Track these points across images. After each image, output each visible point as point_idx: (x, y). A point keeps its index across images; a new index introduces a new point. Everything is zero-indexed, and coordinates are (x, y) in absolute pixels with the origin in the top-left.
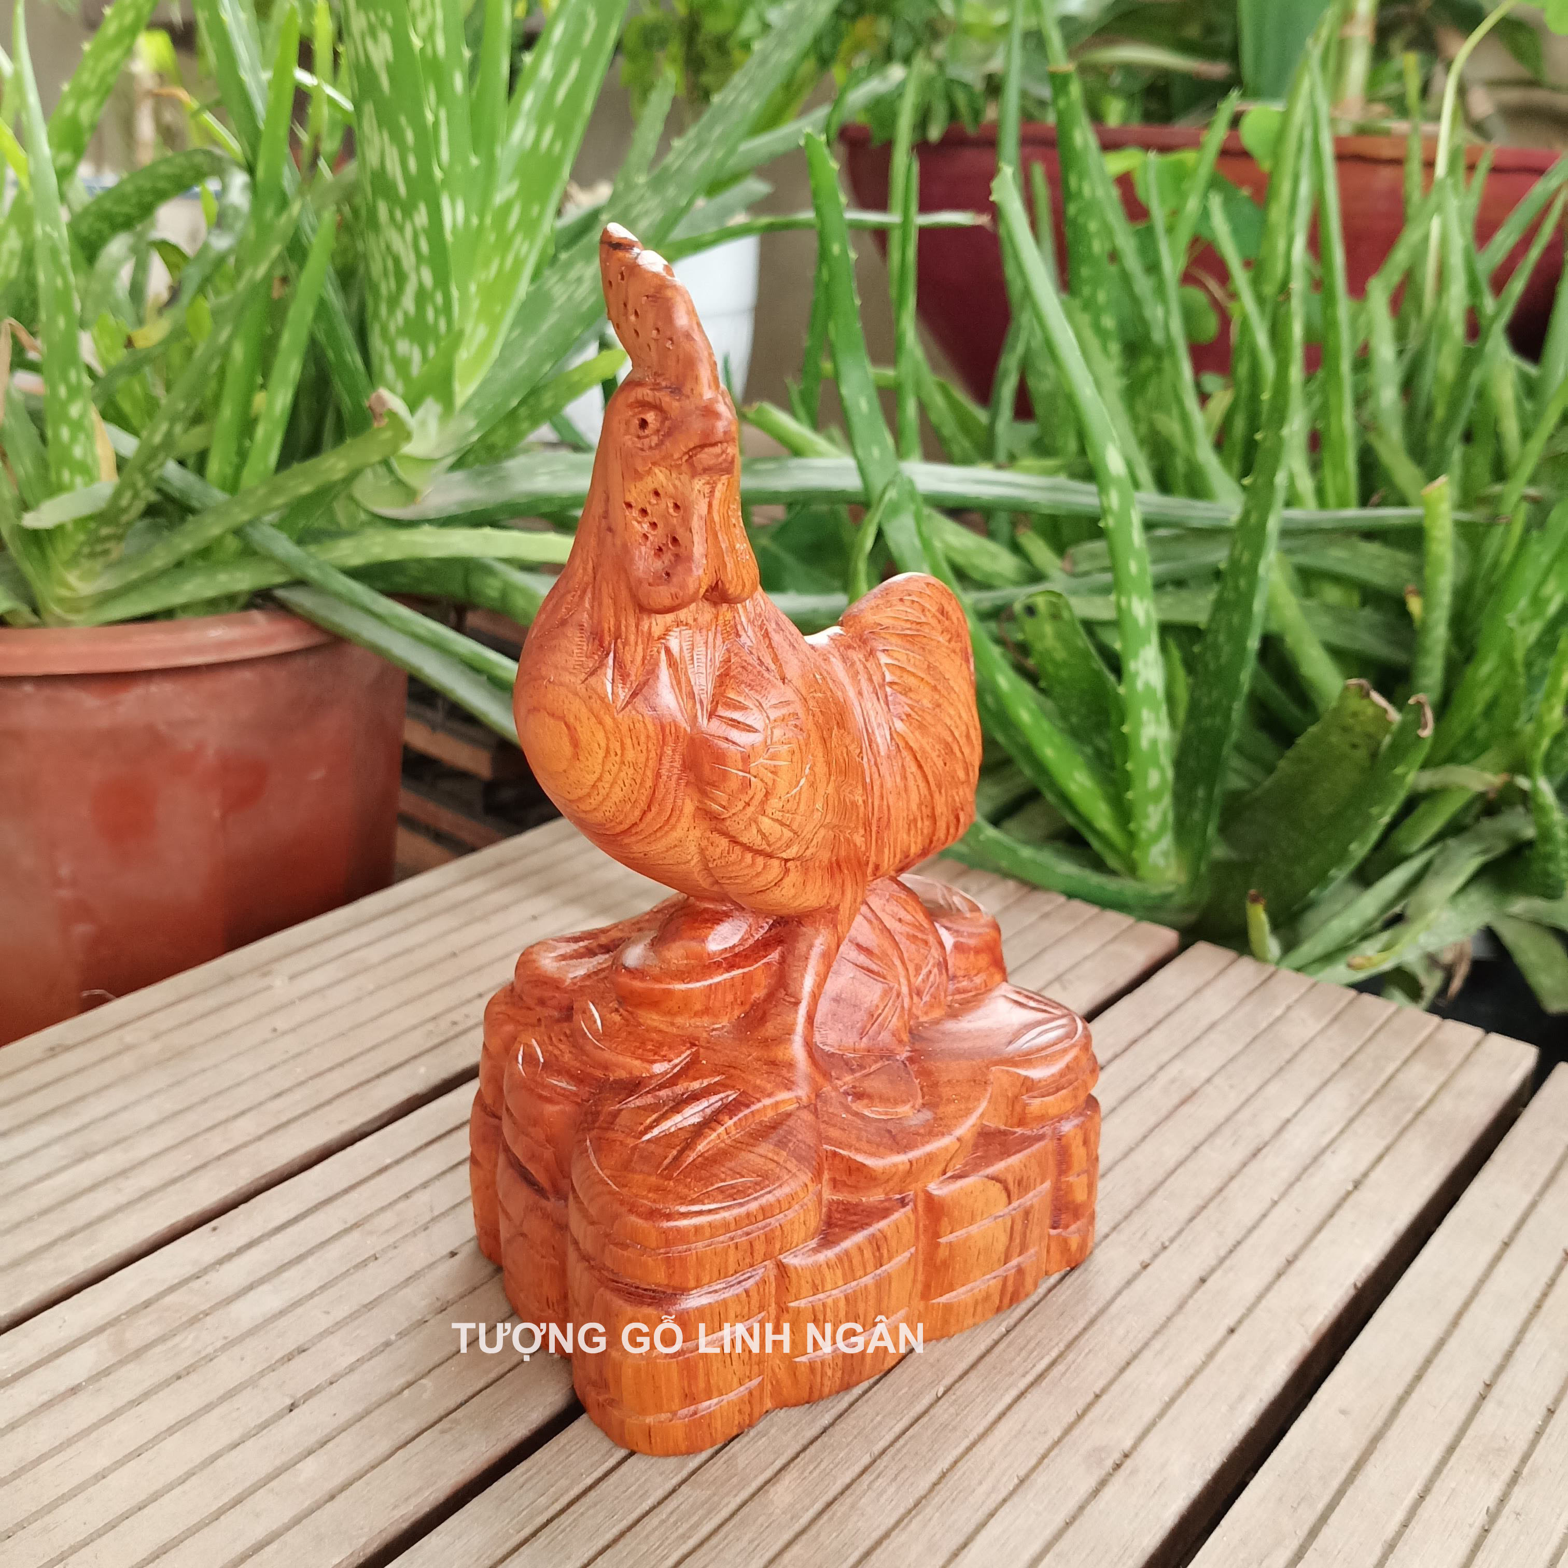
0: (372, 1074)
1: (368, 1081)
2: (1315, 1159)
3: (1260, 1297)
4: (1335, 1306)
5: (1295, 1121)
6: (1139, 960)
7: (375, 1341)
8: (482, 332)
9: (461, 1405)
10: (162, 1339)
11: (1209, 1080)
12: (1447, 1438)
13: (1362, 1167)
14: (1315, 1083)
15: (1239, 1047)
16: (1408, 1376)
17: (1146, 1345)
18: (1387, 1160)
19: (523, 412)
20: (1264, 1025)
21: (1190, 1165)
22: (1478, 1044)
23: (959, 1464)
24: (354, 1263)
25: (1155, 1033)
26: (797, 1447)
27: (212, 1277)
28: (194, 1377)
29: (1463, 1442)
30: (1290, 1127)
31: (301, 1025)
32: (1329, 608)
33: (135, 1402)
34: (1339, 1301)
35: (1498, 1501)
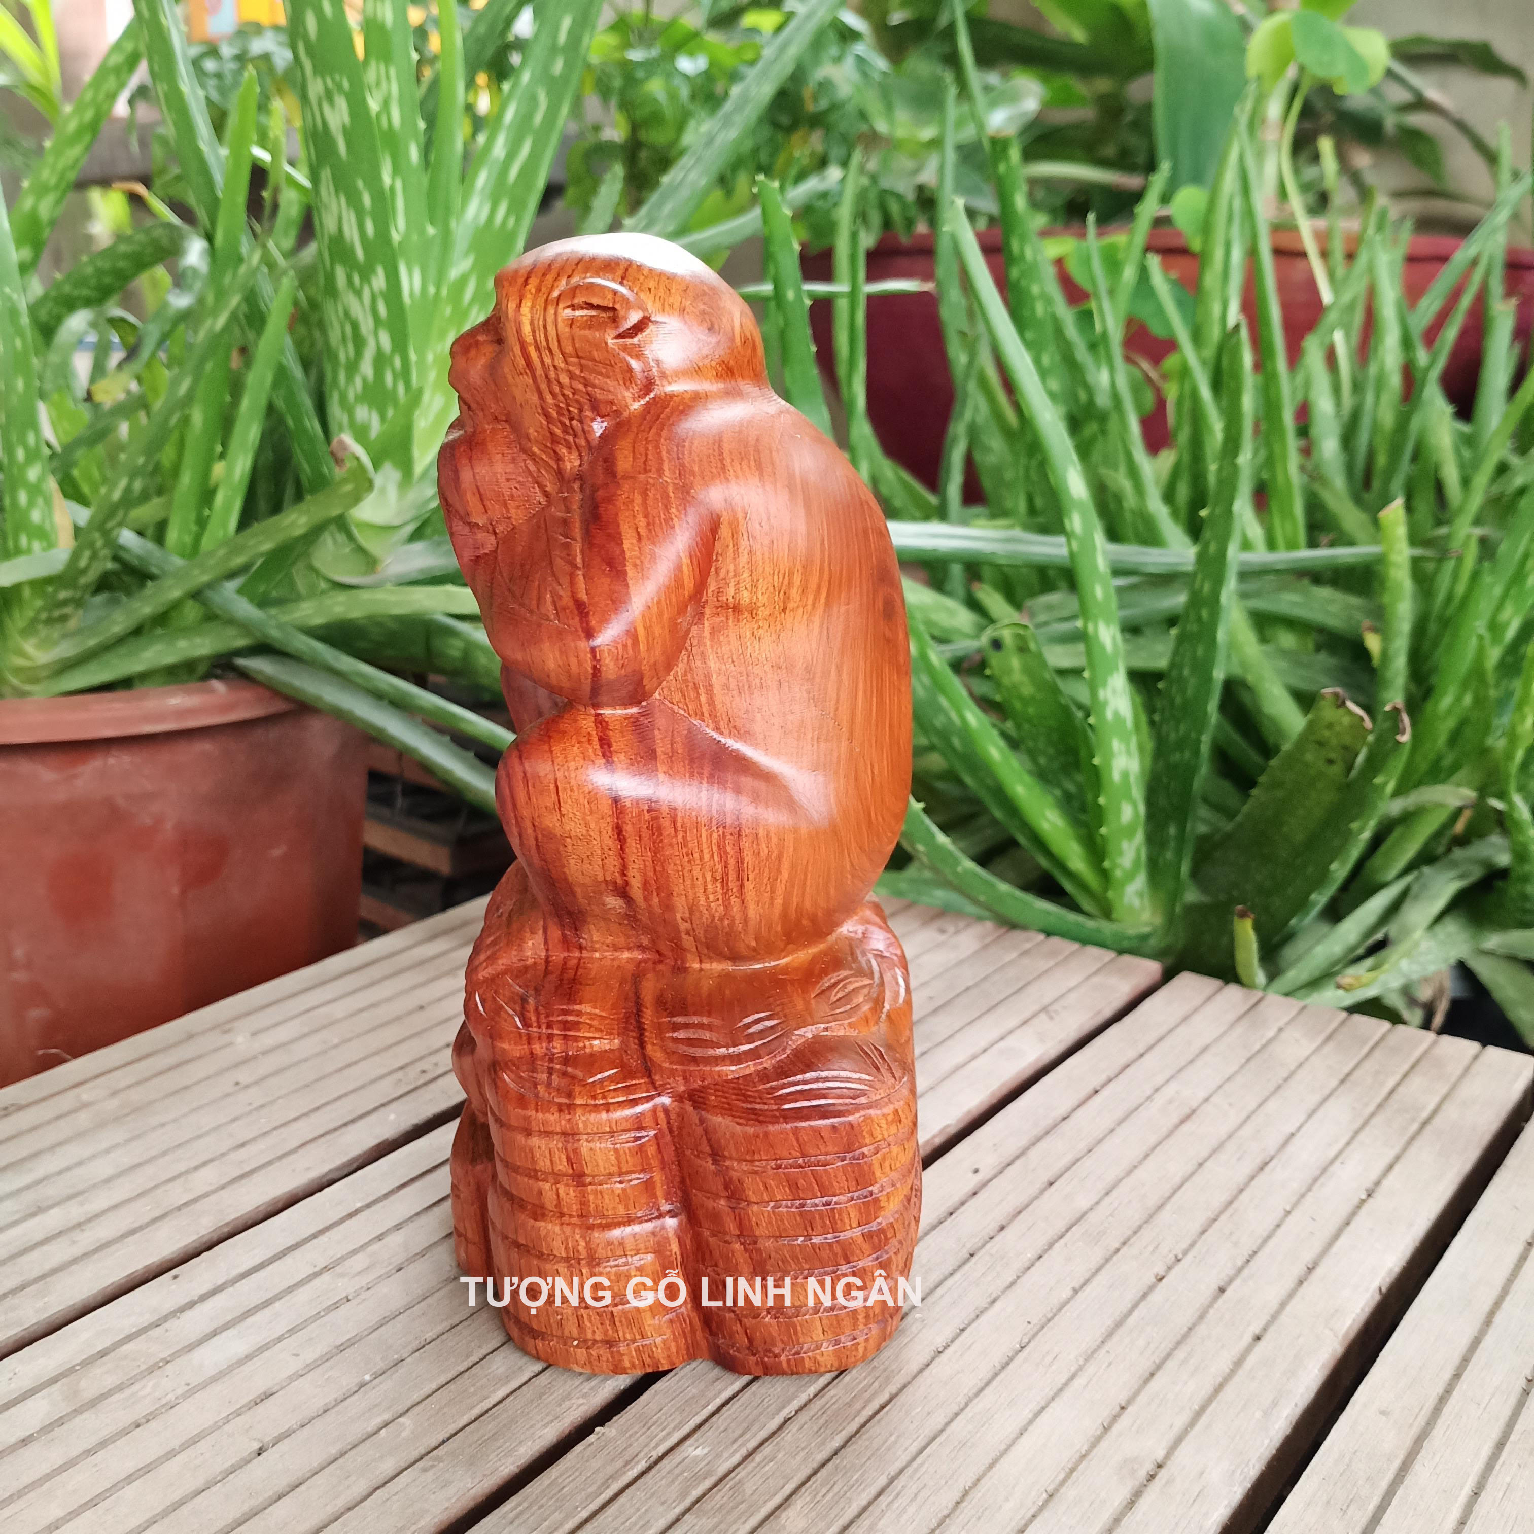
0: (340, 1123)
1: (335, 1129)
2: (1324, 1170)
3: (1283, 1305)
4: (1362, 1310)
5: (1299, 1135)
6: (1123, 991)
7: (349, 1382)
9: (444, 1442)
10: (120, 1388)
11: (1207, 1100)
12: (1495, 1435)
13: (1374, 1176)
14: (1316, 1098)
15: (1235, 1068)
17: (1169, 1356)
18: (1397, 1168)
20: (1257, 1046)
21: (1196, 1178)
22: (1476, 1057)
23: (982, 1482)
24: (325, 1305)
25: (1147, 1057)
26: (809, 1471)
27: (172, 1324)
28: (153, 1424)
30: (1296, 1141)
31: (265, 1078)
32: (1284, 653)
33: (89, 1453)
34: (1365, 1304)
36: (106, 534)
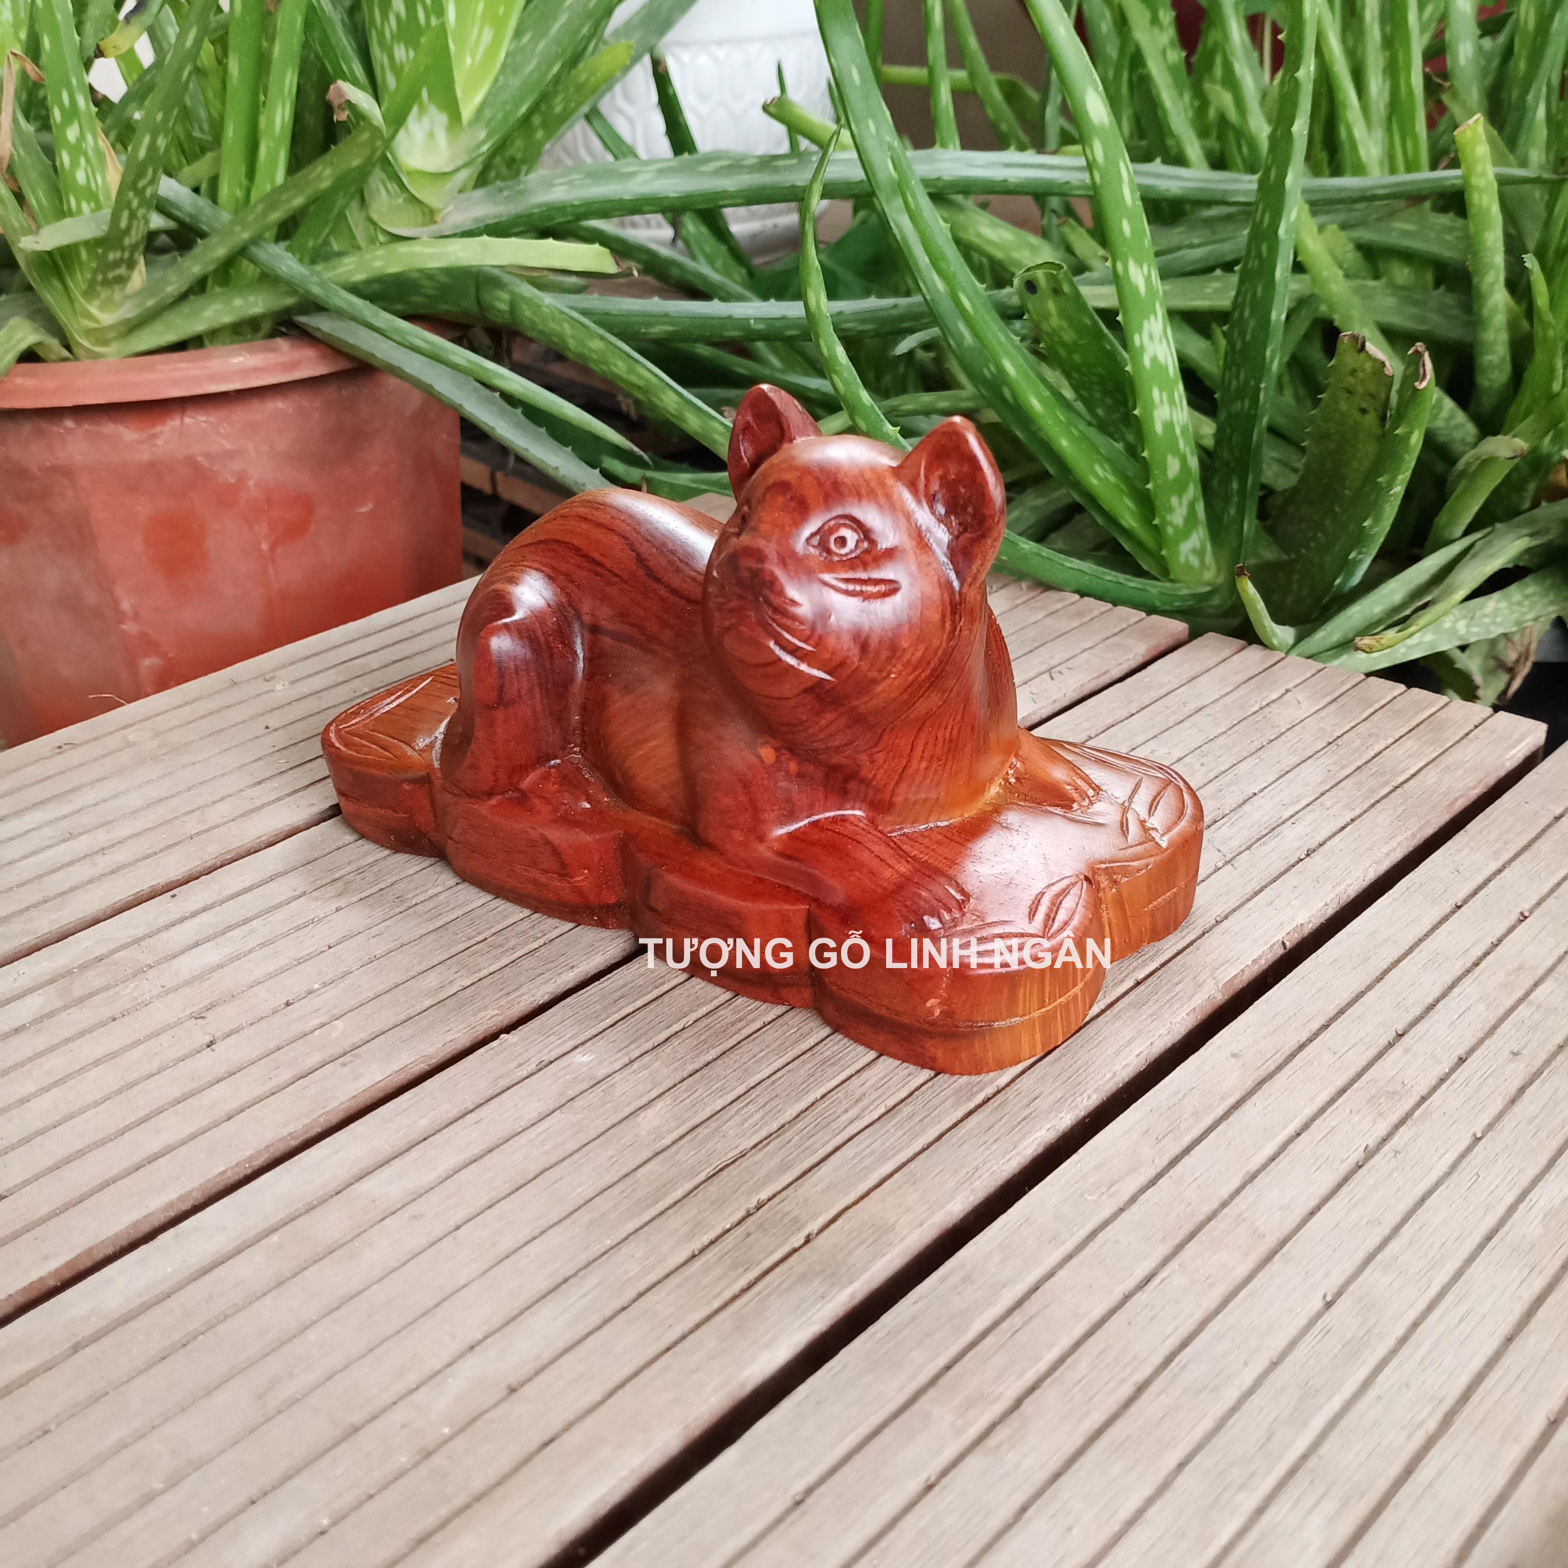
2: (1272, 830)
3: (1176, 954)
4: (1255, 962)
5: (1261, 795)
6: (1139, 651)
7: (300, 988)
8: (487, 36)
9: (367, 1043)
10: (106, 988)
12: (1340, 1083)
13: (1320, 838)
14: (1296, 759)
15: (1222, 729)
16: (1316, 1025)
18: (1349, 830)
19: (536, 120)
20: (1256, 708)
22: (1483, 721)
23: (830, 1095)
24: (294, 925)
25: (1136, 717)
26: (676, 1080)
27: (165, 935)
28: (127, 1018)
29: (1356, 1085)
30: (1256, 800)
31: (293, 723)
32: (1395, 288)
33: (70, 1040)
34: (1260, 957)
35: (1379, 1139)
36: (140, 193)
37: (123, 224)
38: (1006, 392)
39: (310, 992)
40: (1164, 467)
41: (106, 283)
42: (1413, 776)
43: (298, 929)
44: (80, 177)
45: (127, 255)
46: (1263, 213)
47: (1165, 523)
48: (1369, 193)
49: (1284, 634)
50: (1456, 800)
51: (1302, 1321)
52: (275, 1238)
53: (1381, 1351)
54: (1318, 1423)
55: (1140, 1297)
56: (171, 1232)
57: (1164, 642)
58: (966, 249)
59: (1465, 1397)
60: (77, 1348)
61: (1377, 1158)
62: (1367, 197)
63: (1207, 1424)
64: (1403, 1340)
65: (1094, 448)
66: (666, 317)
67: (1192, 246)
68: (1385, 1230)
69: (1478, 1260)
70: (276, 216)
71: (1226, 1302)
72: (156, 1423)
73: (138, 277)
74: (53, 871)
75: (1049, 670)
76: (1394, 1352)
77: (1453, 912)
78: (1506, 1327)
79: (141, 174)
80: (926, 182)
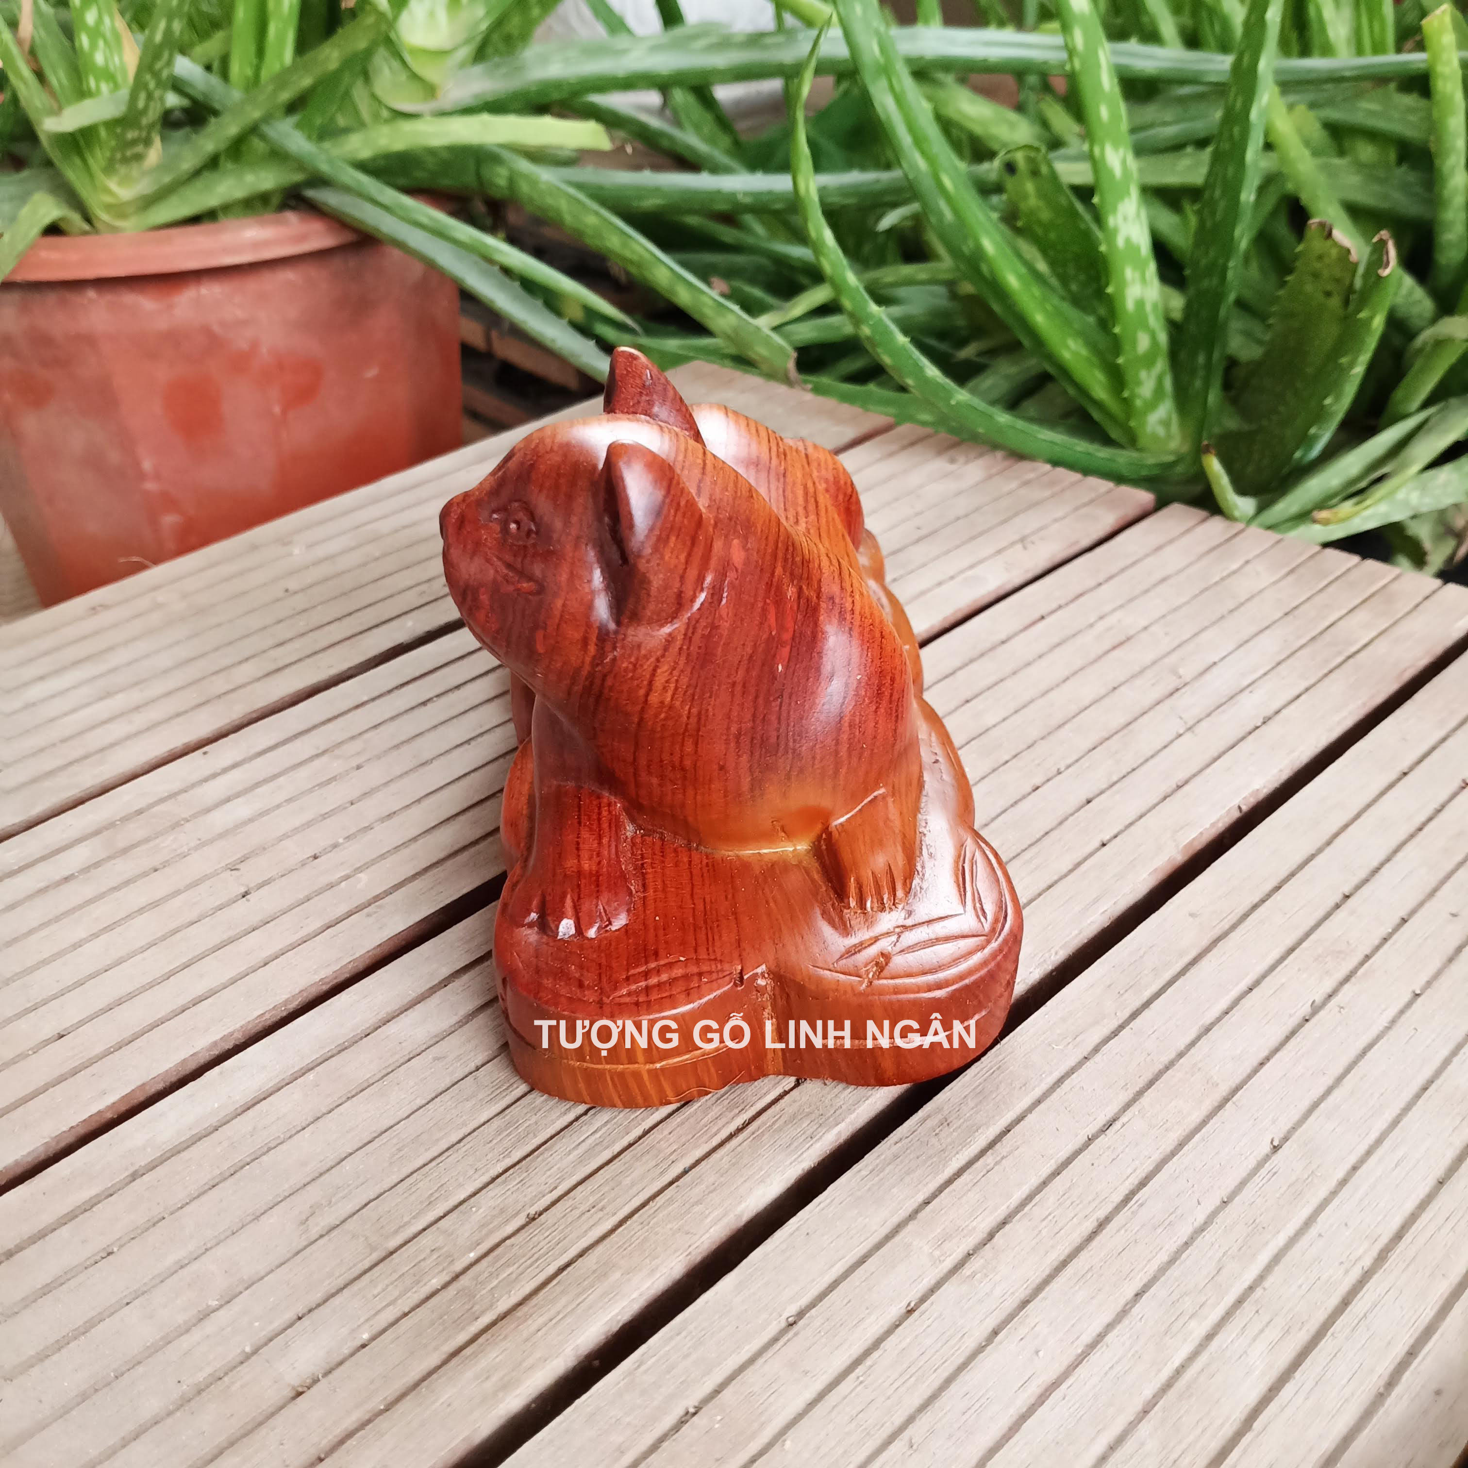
0: (366, 627)
2: (1232, 698)
3: (1139, 818)
4: (1213, 825)
5: (1220, 664)
7: (324, 843)
9: (389, 893)
10: (147, 840)
11: (1145, 628)
13: (1277, 705)
14: (1254, 629)
15: (1185, 598)
16: (1268, 887)
18: (1302, 699)
20: (1217, 578)
21: (1104, 701)
22: (1432, 593)
24: (318, 782)
25: (1104, 587)
27: (198, 791)
29: (1304, 945)
30: (1215, 670)
31: (309, 586)
33: (115, 889)
34: (1218, 820)
35: (1325, 996)
36: (156, 75)
37: (141, 104)
38: (984, 268)
39: (335, 846)
40: (1134, 342)
41: (125, 160)
42: (1365, 646)
43: (321, 785)
44: (99, 58)
45: (144, 134)
46: (1236, 96)
47: (1133, 396)
48: (1337, 75)
49: (1245, 505)
50: (1405, 670)
51: (1251, 1163)
52: (311, 1076)
53: (1323, 1192)
54: (1264, 1258)
55: (1102, 1140)
56: (217, 1069)
57: (1131, 512)
58: (946, 125)
59: (1398, 1236)
60: (134, 1176)
61: (1322, 1013)
62: (1336, 79)
63: (1163, 1257)
64: (1343, 1182)
65: (1067, 322)
66: (657, 191)
67: (1165, 124)
68: (1328, 1081)
69: (1414, 1109)
70: (286, 96)
71: (1181, 1145)
72: (209, 1246)
73: (154, 154)
74: (93, 727)
75: (1022, 540)
76: (1334, 1193)
77: (1399, 779)
78: (1439, 1171)
79: (157, 56)
80: (909, 61)
